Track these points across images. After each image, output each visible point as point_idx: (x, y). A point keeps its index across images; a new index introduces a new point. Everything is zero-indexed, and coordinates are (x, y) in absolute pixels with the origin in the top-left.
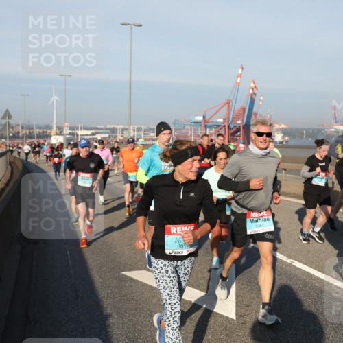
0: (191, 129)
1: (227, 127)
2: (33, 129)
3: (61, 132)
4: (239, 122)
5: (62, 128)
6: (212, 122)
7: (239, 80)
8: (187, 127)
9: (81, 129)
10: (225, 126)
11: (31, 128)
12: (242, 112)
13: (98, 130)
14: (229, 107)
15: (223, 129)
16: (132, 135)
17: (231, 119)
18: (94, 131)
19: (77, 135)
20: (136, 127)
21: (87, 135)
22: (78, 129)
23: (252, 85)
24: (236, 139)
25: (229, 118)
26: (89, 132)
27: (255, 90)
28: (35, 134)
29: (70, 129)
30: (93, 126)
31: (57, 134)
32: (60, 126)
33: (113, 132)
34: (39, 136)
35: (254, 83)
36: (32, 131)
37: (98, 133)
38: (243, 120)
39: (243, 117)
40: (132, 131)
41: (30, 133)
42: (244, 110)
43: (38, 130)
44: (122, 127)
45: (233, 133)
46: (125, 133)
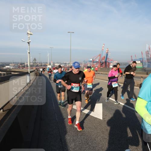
4: (103, 61)
5: (51, 63)
6: (95, 61)
7: (103, 48)
8: (88, 62)
9: (56, 63)
10: (99, 62)
13: (61, 64)
14: (100, 56)
19: (55, 65)
25: (100, 60)
27: (108, 51)
29: (53, 63)
31: (49, 65)
33: (66, 64)
34: (44, 66)
35: (108, 49)
36: (42, 64)
39: (104, 59)
42: (105, 57)
43: (44, 64)
44: (68, 62)
45: (102, 64)
46: (69, 64)
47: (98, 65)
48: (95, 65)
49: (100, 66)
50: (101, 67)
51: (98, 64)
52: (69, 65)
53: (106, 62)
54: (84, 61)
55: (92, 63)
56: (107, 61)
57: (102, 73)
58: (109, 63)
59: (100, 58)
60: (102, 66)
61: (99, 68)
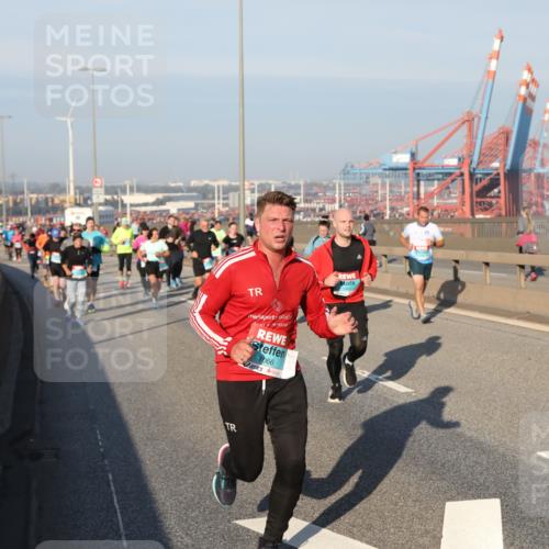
0: (384, 185)
1: (466, 177)
2: (23, 193)
3: (86, 200)
4: (496, 164)
5: (89, 190)
6: (432, 167)
7: (493, 65)
8: (373, 180)
9: (132, 190)
10: (462, 174)
11: (17, 191)
12: (502, 141)
13: (170, 193)
14: (470, 129)
15: (459, 181)
16: (248, 201)
17: (476, 159)
18: (160, 196)
19: (124, 206)
20: (257, 183)
21: (146, 205)
22: (124, 191)
23: (526, 76)
24: (491, 205)
25: (471, 156)
26: (151, 198)
27: (532, 87)
28: (27, 204)
29: (107, 191)
30: (160, 184)
31: (78, 205)
32: (84, 185)
33: (205, 197)
34: (38, 210)
35: (530, 70)
36: (20, 197)
37: (170, 199)
38: (505, 159)
39: (506, 151)
40: (247, 192)
41: (15, 203)
42: (507, 135)
43: (34, 196)
44: (226, 183)
45: (483, 191)
46: (233, 197)
47: (454, 201)
48: (430, 195)
49: (467, 208)
50: (479, 216)
51: (456, 188)
52: (233, 200)
53: (514, 175)
54: (345, 173)
55: (405, 187)
56: (526, 165)
57: (491, 257)
58: (539, 177)
59: (471, 146)
60: (487, 208)
61: (463, 221)
